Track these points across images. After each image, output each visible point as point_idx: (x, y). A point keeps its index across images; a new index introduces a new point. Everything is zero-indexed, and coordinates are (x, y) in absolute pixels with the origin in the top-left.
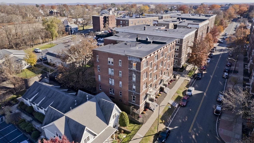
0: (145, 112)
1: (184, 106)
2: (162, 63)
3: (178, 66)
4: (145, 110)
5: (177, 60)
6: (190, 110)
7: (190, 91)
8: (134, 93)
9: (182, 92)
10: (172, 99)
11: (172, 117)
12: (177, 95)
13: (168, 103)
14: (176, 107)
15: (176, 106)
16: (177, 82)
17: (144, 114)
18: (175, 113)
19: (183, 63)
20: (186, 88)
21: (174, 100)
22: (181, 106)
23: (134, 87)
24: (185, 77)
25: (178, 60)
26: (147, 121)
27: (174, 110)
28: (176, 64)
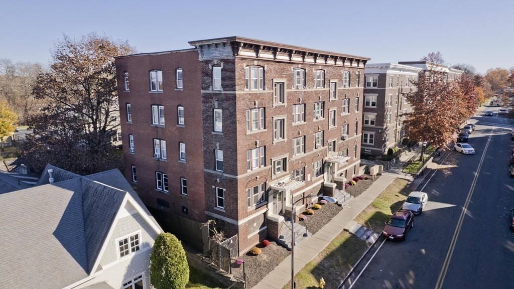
0: (259, 251)
1: (397, 240)
2: (323, 107)
3: (378, 149)
4: (262, 245)
5: (373, 131)
6: (423, 251)
7: (415, 200)
8: (220, 177)
9: (390, 205)
10: (356, 220)
11: (356, 271)
12: (372, 212)
13: (344, 230)
14: (370, 244)
15: (373, 239)
16: (375, 183)
17: (256, 255)
18: (366, 258)
19: (391, 143)
20: (400, 195)
21: (362, 222)
22: (389, 240)
23: (220, 156)
24: (398, 174)
25: (377, 132)
26: (261, 278)
27: (364, 251)
28: (373, 144)
